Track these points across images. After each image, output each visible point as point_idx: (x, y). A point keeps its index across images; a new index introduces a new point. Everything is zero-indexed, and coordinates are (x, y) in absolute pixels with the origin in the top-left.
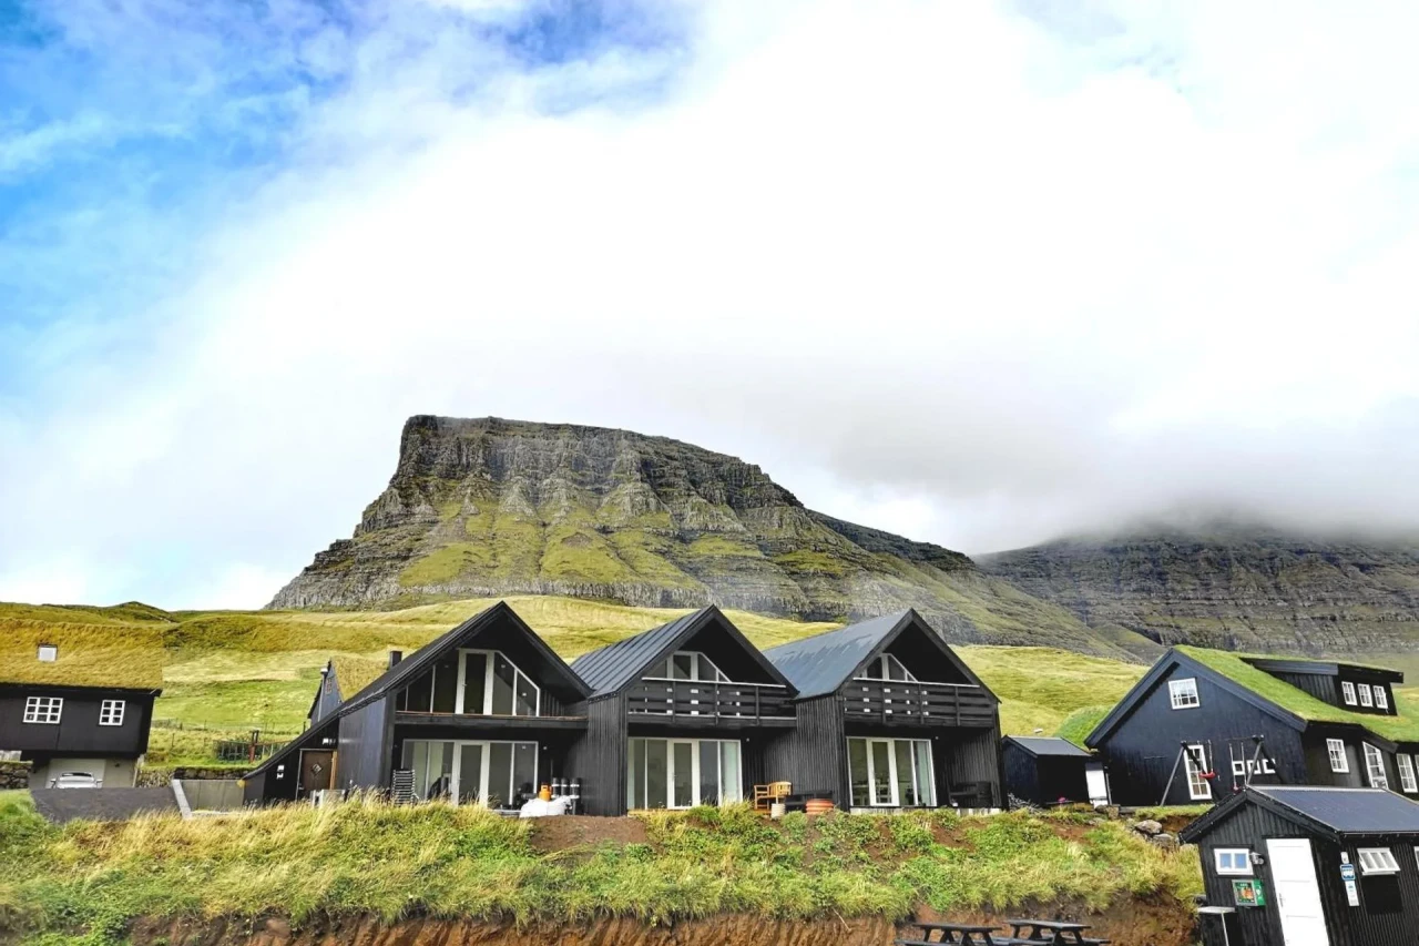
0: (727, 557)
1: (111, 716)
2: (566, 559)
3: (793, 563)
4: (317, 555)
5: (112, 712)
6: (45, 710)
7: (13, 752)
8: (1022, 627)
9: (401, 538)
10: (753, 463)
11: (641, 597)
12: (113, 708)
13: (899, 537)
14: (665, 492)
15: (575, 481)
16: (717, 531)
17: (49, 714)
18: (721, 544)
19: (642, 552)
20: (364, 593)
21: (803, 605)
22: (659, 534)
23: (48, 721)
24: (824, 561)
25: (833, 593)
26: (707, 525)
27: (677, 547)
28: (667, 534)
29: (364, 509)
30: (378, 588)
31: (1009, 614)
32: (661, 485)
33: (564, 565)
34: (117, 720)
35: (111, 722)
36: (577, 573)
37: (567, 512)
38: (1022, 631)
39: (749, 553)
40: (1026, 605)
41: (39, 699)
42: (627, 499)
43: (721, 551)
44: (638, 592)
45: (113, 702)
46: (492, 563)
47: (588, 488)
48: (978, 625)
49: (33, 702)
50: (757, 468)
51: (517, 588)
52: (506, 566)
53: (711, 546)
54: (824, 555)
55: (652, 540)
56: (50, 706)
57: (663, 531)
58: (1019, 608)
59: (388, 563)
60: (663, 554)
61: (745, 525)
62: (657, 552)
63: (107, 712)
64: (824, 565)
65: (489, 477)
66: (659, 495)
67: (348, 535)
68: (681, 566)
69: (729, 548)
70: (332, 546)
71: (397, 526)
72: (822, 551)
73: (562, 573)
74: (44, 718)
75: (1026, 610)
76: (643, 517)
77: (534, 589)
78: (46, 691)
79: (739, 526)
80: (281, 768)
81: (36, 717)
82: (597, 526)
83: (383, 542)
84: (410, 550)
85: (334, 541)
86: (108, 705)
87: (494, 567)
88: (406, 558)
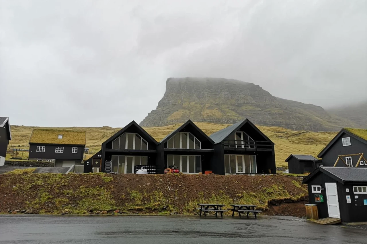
0: (251, 110)
1: (75, 151)
2: (207, 112)
3: (269, 111)
4: (148, 114)
5: (75, 150)
6: (60, 150)
7: (54, 159)
8: (338, 126)
9: (167, 109)
10: (257, 85)
11: (227, 121)
12: (75, 149)
13: (301, 102)
14: (233, 94)
15: (209, 92)
16: (247, 104)
17: (61, 151)
18: (249, 107)
19: (227, 110)
20: (159, 123)
21: (272, 122)
22: (232, 105)
23: (61, 152)
24: (278, 110)
25: (281, 119)
26: (245, 102)
27: (237, 108)
28: (234, 105)
29: (158, 102)
30: (162, 121)
31: (335, 123)
32: (232, 92)
33: (207, 114)
34: (76, 152)
35: (75, 152)
36: (211, 116)
37: (208, 100)
38: (338, 127)
39: (257, 109)
40: (340, 120)
41: (58, 147)
42: (223, 96)
43: (249, 109)
44: (227, 120)
45: (75, 148)
46: (189, 114)
47: (213, 94)
48: (325, 126)
49: (57, 148)
50: (258, 86)
51: (196, 120)
52: (193, 115)
53: (246, 107)
54: (278, 108)
55: (230, 107)
56: (61, 149)
57: (233, 104)
58: (337, 121)
59: (164, 115)
60: (233, 110)
61: (255, 101)
62: (231, 109)
63: (74, 150)
64: (278, 111)
65: (188, 92)
66: (231, 95)
67: (155, 109)
68: (238, 113)
69: (251, 108)
70: (151, 111)
71: (166, 106)
72: (277, 107)
73: (207, 116)
74: (60, 151)
75: (340, 121)
76: (227, 101)
77: (200, 120)
78: (60, 145)
79: (254, 102)
80: (88, 162)
81: (58, 151)
82: (216, 104)
83: (163, 110)
84: (169, 112)
85: (152, 110)
86: (74, 148)
87: (190, 115)
88: (169, 114)
